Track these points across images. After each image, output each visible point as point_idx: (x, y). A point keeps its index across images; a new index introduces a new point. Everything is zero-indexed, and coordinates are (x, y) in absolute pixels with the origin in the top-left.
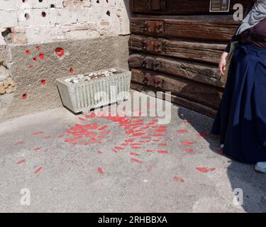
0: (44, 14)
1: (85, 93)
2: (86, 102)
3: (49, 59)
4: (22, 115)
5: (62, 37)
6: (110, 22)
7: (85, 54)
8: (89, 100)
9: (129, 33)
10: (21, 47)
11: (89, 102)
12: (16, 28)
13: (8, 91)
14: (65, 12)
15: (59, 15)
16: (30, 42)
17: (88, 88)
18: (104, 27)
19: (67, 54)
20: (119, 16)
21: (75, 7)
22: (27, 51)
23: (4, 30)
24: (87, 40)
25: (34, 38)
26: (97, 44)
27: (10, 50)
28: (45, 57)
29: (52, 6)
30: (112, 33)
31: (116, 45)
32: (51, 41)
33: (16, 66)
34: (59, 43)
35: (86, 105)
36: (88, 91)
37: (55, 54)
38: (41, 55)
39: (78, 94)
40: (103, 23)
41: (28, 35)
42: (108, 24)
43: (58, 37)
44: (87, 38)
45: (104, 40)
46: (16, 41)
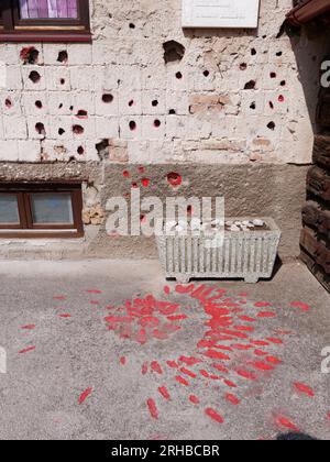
0: (157, 123)
1: (183, 251)
2: (183, 265)
3: (156, 187)
4: (107, 257)
5: (181, 158)
6: (272, 140)
7: (217, 187)
8: (190, 262)
9: (310, 161)
10: (118, 165)
11: (189, 267)
12: (115, 140)
13: (94, 221)
14: (192, 121)
15: (181, 124)
16: (132, 161)
17: (189, 244)
18: (259, 147)
19: (186, 183)
20: (292, 132)
21: (208, 114)
22: (126, 173)
23: (100, 141)
24: (223, 166)
25: (138, 156)
26: (241, 174)
27: (103, 168)
28: (151, 183)
29: (172, 112)
30: (275, 159)
31: (279, 180)
32: (163, 162)
33: (107, 190)
34: (175, 166)
35: (183, 269)
36: (189, 248)
37: (166, 181)
38: (145, 180)
39: (170, 249)
40: (258, 141)
41: (130, 151)
42: (268, 143)
43: (175, 157)
44: (225, 162)
45: (255, 169)
46: (113, 157)
